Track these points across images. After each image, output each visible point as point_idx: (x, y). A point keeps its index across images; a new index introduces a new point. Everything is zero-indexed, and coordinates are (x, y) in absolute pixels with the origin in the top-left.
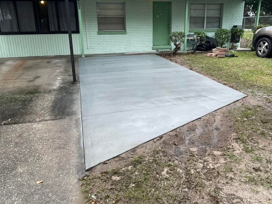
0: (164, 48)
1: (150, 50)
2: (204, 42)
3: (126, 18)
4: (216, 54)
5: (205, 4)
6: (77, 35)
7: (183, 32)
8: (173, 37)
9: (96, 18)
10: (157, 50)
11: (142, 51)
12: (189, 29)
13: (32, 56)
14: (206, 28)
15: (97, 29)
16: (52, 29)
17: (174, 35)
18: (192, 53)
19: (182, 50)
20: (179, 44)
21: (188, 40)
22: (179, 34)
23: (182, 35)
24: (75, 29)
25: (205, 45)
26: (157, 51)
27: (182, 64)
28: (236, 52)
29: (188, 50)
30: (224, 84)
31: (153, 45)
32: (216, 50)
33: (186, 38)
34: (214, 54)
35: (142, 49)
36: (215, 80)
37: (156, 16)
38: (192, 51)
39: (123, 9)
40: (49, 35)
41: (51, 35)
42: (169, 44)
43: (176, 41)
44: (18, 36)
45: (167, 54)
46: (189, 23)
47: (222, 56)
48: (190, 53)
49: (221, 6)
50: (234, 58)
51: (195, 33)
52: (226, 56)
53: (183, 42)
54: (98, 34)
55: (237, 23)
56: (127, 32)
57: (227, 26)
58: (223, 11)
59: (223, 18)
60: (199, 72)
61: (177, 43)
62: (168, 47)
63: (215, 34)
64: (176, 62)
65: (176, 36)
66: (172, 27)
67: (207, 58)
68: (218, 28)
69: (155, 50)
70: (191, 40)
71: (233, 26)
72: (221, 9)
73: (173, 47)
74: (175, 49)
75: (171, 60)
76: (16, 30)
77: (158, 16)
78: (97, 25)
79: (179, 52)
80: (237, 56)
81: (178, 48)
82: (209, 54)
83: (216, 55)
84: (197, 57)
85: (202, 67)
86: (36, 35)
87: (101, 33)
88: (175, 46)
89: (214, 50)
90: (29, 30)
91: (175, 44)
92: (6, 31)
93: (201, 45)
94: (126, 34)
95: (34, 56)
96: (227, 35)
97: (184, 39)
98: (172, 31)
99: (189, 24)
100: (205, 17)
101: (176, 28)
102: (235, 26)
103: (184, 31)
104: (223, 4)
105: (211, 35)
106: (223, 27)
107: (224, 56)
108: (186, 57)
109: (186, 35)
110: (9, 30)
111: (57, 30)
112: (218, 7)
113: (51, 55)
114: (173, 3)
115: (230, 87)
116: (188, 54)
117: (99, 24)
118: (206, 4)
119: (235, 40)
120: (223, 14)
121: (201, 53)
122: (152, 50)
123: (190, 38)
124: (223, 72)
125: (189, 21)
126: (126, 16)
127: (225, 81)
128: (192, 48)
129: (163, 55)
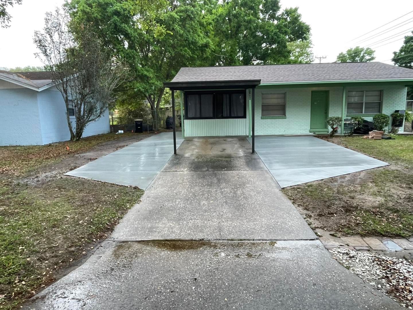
0: (322, 131)
1: (308, 133)
2: (361, 126)
3: (287, 105)
4: (372, 136)
5: (363, 91)
6: (244, 119)
7: (340, 117)
8: (330, 122)
9: (261, 106)
10: (314, 132)
11: (299, 133)
12: (346, 114)
13: (207, 136)
14: (365, 113)
15: (261, 115)
16: (225, 115)
17: (331, 119)
18: (349, 136)
19: (339, 133)
20: (337, 128)
21: (345, 124)
22: (336, 119)
23: (339, 120)
24: (242, 115)
25: (363, 129)
26: (314, 134)
27: (339, 144)
28: (395, 135)
29: (345, 133)
30: (374, 158)
31: (310, 129)
32: (372, 133)
33: (343, 122)
34: (370, 137)
35: (300, 132)
36: (367, 155)
37: (314, 103)
38: (349, 134)
39: (285, 98)
40: (222, 120)
41: (224, 120)
42: (326, 127)
43: (333, 125)
44: (200, 120)
45: (324, 136)
46: (347, 108)
47: (378, 138)
48: (347, 136)
49: (381, 92)
50: (390, 140)
51: (352, 118)
52: (383, 138)
53: (340, 125)
54: (261, 119)
55: (399, 108)
56: (287, 117)
57: (387, 111)
58: (383, 96)
59: (383, 103)
60: (353, 150)
61: (335, 127)
62: (325, 130)
63: (374, 119)
64: (333, 142)
65: (333, 120)
66: (330, 113)
67: (363, 140)
68: (378, 112)
69: (313, 133)
70: (349, 124)
71: (394, 111)
72: (381, 95)
73: (330, 129)
74: (332, 132)
75: (328, 141)
76: (198, 116)
77: (315, 103)
78: (261, 112)
79: (336, 134)
80: (395, 139)
81: (335, 131)
82: (365, 137)
83: (373, 138)
84: (353, 139)
85: (357, 146)
86: (213, 120)
87: (264, 118)
88: (332, 130)
89: (370, 132)
90: (207, 116)
91: (332, 128)
92: (192, 117)
93: (358, 129)
94: (286, 118)
95: (209, 136)
96: (386, 119)
97: (342, 123)
98: (330, 116)
99: (347, 110)
100: (363, 103)
101: (333, 113)
102: (397, 111)
103: (341, 115)
104: (382, 90)
105: (370, 119)
106: (383, 112)
107: (381, 138)
108: (343, 139)
109: (343, 120)
110: (193, 116)
111: (229, 116)
112: (377, 93)
113: (222, 135)
114: (330, 91)
115: (379, 159)
116: (345, 136)
117: (263, 110)
118: (365, 92)
119: (395, 124)
120: (383, 100)
121: (359, 136)
122: (309, 133)
123: (347, 122)
124: (375, 150)
125: (347, 107)
126: (287, 104)
127: (375, 155)
128: (349, 132)
129: (320, 137)
